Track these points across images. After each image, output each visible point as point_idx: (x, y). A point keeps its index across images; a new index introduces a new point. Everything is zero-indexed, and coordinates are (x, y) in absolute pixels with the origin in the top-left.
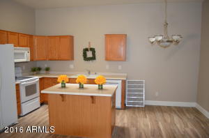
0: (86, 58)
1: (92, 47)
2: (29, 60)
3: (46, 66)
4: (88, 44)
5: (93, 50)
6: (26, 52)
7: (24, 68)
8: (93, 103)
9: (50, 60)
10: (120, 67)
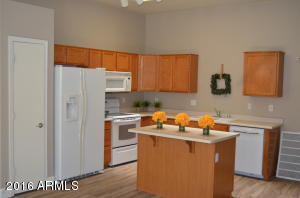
0: (215, 90)
1: (225, 72)
2: (129, 90)
3: (157, 100)
4: (219, 67)
5: (227, 78)
6: (126, 78)
7: (124, 100)
8: (191, 151)
9: (161, 91)
10: (271, 108)
